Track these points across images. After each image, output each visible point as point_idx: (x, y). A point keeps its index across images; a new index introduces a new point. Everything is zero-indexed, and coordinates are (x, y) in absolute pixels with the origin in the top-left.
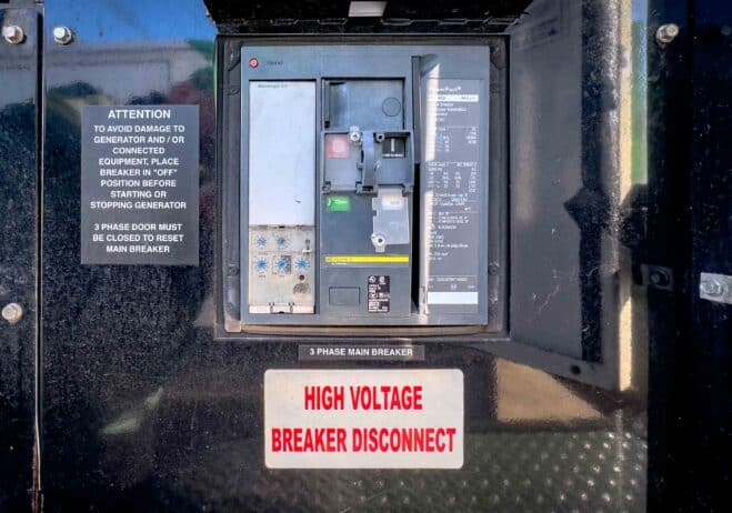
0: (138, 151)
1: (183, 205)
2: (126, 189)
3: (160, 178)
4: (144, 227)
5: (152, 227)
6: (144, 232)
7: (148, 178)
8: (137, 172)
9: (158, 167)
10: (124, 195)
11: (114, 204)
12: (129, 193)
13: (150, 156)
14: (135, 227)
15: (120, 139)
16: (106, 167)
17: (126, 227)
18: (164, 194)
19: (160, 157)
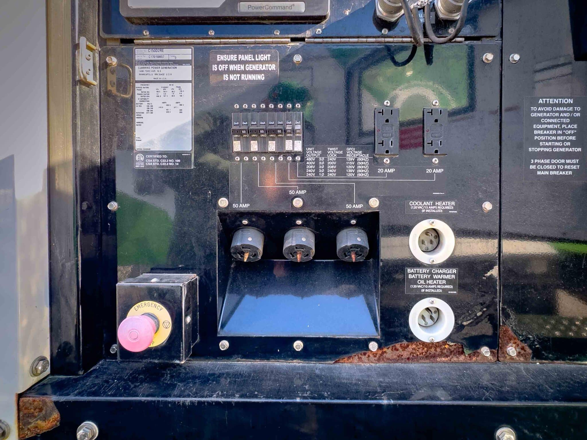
0: (555, 121)
1: (579, 149)
2: (548, 141)
3: (567, 135)
4: (558, 161)
5: (563, 161)
6: (558, 164)
7: (560, 135)
8: (555, 132)
9: (566, 129)
10: (547, 144)
11: (542, 149)
12: (550, 144)
13: (561, 124)
14: (554, 161)
15: (545, 114)
16: (537, 129)
17: (548, 161)
18: (569, 144)
19: (567, 124)
